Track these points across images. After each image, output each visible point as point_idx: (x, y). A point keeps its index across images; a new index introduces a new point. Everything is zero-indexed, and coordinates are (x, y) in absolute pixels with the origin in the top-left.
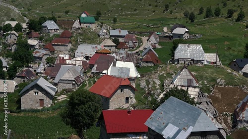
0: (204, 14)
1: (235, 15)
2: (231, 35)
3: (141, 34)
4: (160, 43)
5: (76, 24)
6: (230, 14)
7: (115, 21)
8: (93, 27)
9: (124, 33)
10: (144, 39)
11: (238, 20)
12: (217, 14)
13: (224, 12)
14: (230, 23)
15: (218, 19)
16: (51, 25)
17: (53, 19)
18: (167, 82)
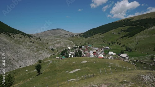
0: (112, 43)
1: (119, 43)
2: (118, 48)
3: (100, 48)
4: (104, 50)
5: (88, 47)
6: (118, 43)
7: (93, 45)
8: (91, 47)
9: (97, 48)
10: (101, 49)
11: (119, 44)
12: (115, 43)
13: (116, 42)
14: (118, 45)
15: (115, 44)
16: (83, 47)
17: (84, 46)
18: (108, 58)
